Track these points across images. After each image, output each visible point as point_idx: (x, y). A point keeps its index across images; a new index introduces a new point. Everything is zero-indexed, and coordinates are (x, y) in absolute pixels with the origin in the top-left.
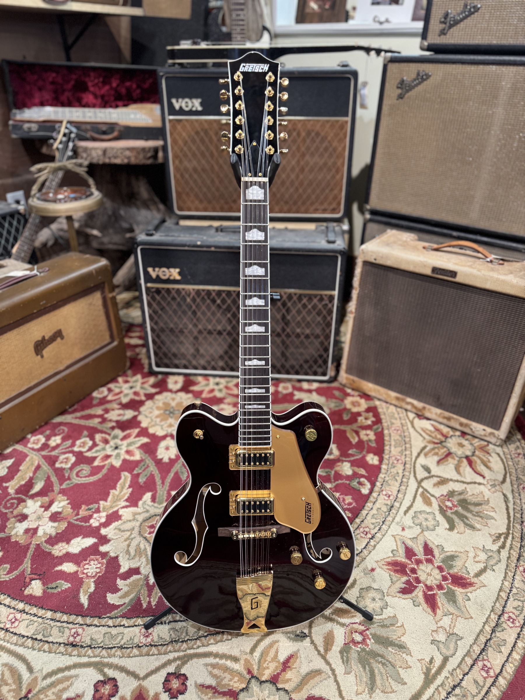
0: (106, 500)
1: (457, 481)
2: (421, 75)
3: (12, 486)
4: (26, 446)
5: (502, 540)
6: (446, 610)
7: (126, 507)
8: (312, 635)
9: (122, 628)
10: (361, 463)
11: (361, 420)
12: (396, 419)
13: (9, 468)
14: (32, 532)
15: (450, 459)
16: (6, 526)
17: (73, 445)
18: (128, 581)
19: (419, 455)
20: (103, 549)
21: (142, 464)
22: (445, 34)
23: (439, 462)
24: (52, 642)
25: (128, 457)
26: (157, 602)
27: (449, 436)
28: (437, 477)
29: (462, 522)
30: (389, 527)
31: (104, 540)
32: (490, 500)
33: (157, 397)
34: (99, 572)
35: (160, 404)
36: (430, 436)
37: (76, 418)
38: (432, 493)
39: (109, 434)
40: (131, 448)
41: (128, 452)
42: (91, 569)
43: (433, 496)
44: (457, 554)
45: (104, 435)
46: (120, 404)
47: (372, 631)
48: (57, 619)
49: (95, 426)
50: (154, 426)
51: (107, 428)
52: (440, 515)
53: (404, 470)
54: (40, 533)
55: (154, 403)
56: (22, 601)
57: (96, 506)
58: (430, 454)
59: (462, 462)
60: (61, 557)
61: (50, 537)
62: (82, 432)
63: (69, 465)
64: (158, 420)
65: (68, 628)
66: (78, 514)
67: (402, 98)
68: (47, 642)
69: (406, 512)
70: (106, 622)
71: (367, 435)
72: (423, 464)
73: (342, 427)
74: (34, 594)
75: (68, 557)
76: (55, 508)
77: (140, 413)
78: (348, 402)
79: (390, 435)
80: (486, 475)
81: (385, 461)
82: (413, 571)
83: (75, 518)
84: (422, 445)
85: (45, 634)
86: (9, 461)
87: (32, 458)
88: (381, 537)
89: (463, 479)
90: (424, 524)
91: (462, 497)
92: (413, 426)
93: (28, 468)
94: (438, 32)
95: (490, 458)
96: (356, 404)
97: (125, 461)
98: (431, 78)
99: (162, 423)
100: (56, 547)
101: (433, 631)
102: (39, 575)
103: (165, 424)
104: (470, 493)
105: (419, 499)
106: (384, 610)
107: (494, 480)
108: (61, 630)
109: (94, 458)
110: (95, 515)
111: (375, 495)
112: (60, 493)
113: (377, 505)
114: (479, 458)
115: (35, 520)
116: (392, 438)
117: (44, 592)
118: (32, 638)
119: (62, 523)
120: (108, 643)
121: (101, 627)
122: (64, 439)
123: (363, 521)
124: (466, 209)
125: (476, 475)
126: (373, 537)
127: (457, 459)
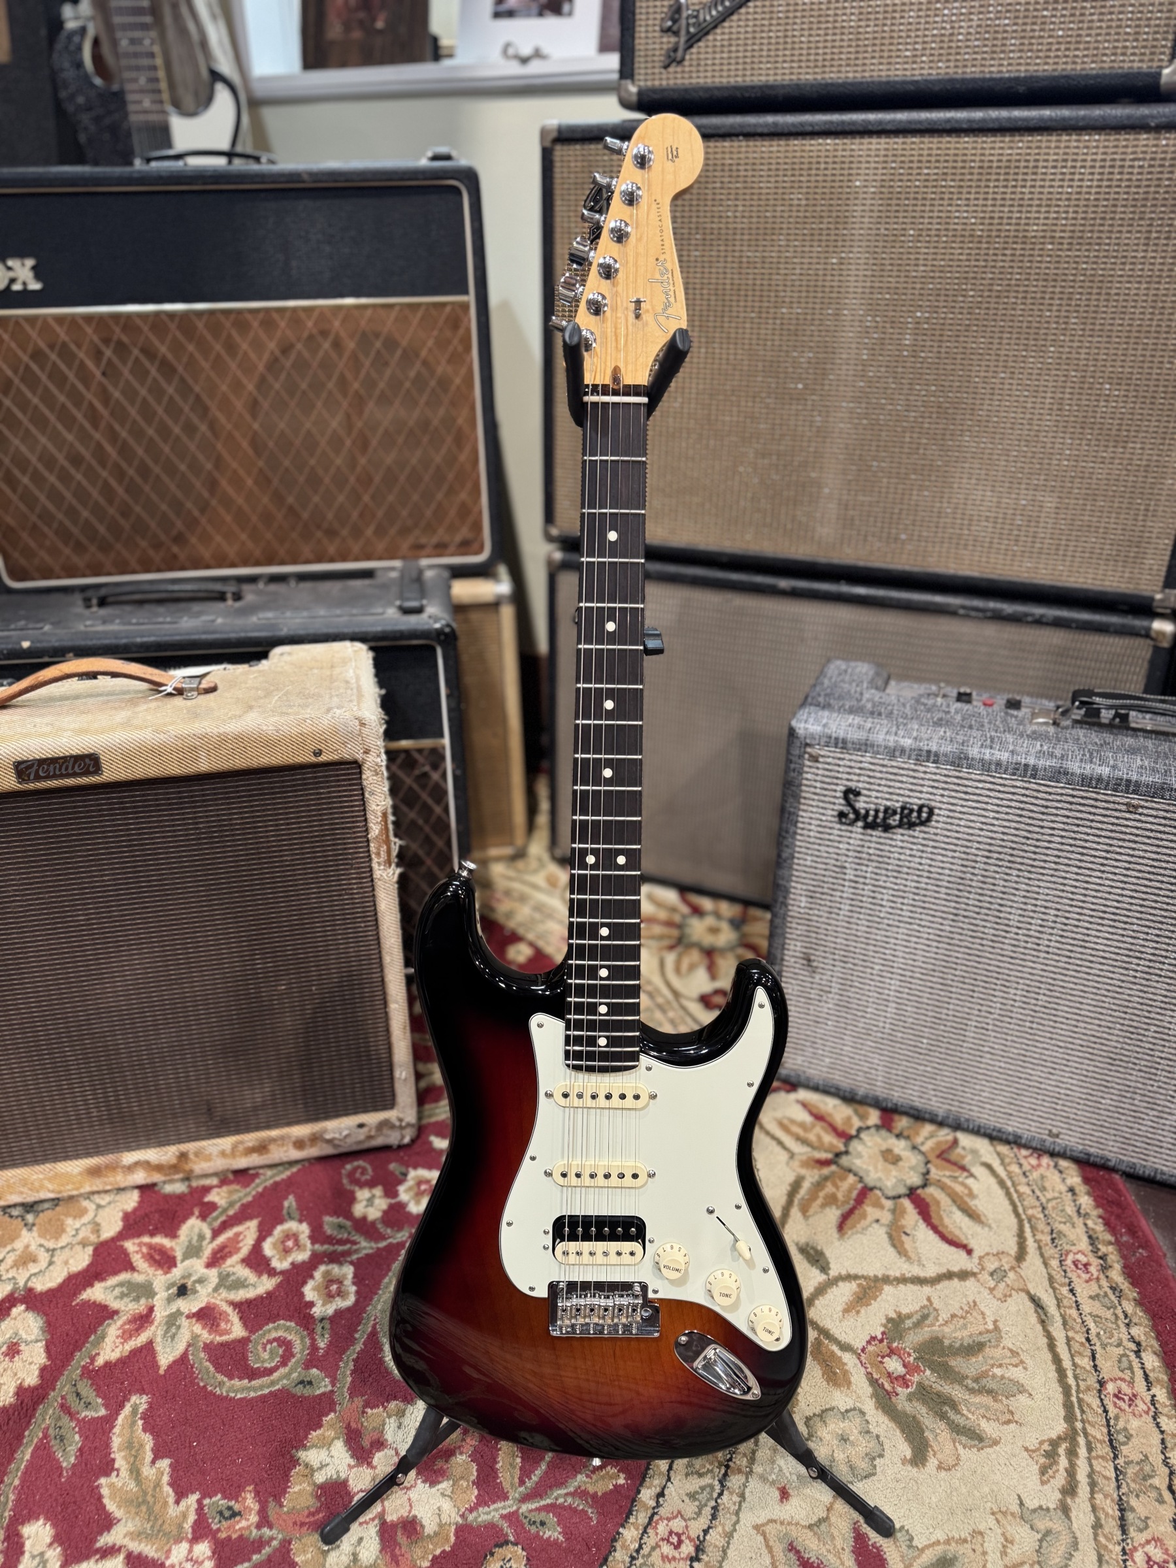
1: (903, 1280)
5: (1063, 1462)
15: (870, 1211)
23: (841, 1227)
27: (853, 1132)
28: (849, 1277)
29: (942, 1425)
30: (742, 1496)
32: (1000, 1324)
36: (805, 1142)
38: (842, 1337)
43: (846, 1347)
44: (953, 1547)
52: (880, 1414)
58: (815, 1205)
59: (903, 1212)
72: (803, 1241)
80: (973, 1244)
84: (791, 1178)
88: (723, 1543)
89: (916, 1271)
90: (840, 1457)
91: (925, 1333)
94: (659, 58)
95: (970, 1182)
104: (944, 1316)
107: (999, 1255)
114: (943, 1187)
123: (661, 1494)
124: (804, 519)
125: (945, 1247)
126: (699, 1549)
127: (888, 1204)
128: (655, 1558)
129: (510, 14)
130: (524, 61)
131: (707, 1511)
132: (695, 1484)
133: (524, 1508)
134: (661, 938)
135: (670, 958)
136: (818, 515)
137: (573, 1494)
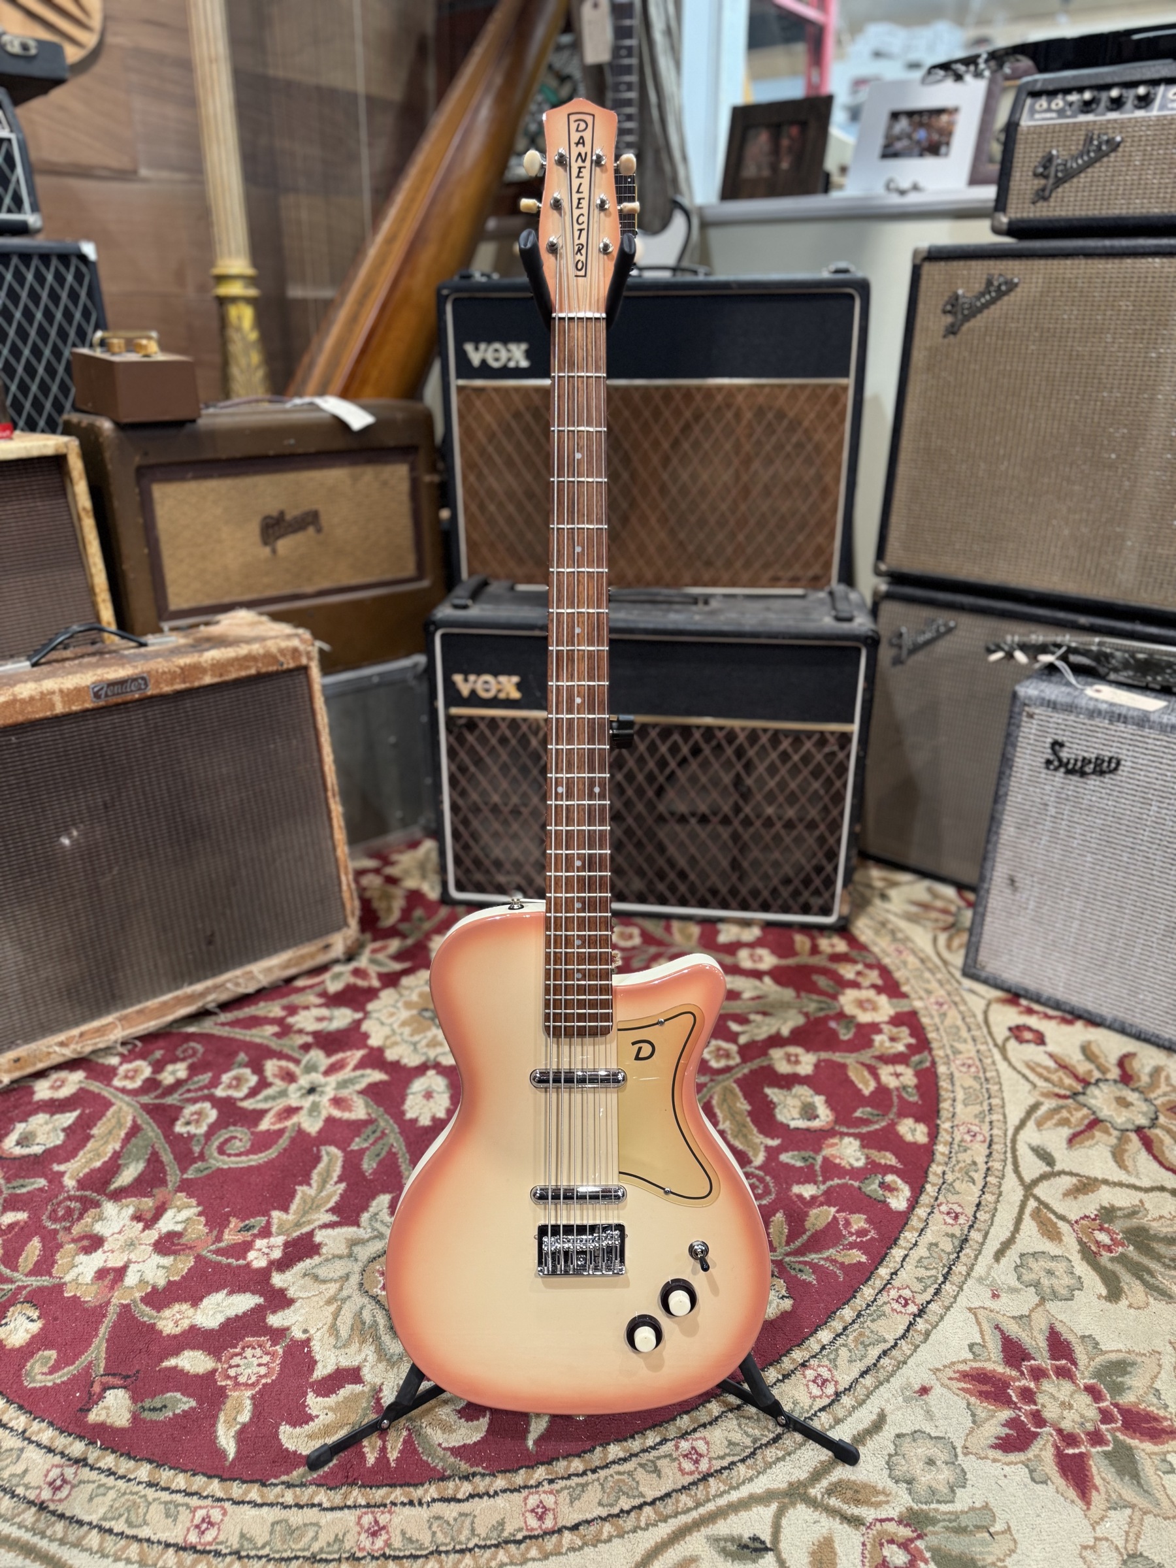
0: (285, 1209)
1: (1120, 1184)
2: (996, 283)
3: (72, 1172)
4: (109, 1084)
6: (1114, 1496)
7: (332, 1225)
8: (783, 1546)
9: (315, 1509)
10: (887, 1139)
11: (882, 1043)
12: (965, 1041)
13: (69, 1131)
14: (113, 1276)
15: (1098, 1134)
16: (54, 1262)
17: (215, 1083)
18: (332, 1400)
19: (1022, 1124)
20: (275, 1320)
21: (370, 1128)
22: (1046, 199)
23: (1071, 1140)
24: (148, 1540)
25: (337, 1113)
26: (401, 1452)
27: (1093, 1081)
28: (1071, 1174)
29: (1138, 1282)
30: (961, 1288)
31: (280, 1300)
33: (405, 981)
34: (265, 1376)
35: (414, 997)
36: (1047, 1080)
37: (223, 1024)
38: (1060, 1211)
39: (297, 1062)
40: (344, 1093)
41: (337, 1102)
42: (248, 1366)
43: (1062, 1218)
44: (1132, 1357)
45: (284, 1063)
46: (324, 994)
47: (932, 1540)
48: (162, 1484)
49: (265, 1042)
50: (395, 1044)
51: (292, 1048)
52: (1084, 1264)
53: (989, 1155)
54: (131, 1279)
55: (401, 995)
56: (81, 1437)
57: (263, 1220)
58: (1050, 1123)
59: (1128, 1140)
60: (175, 1337)
61: (154, 1288)
62: (236, 1053)
63: (203, 1129)
64: (407, 1030)
65: (187, 1506)
66: (219, 1239)
67: (954, 333)
68: (135, 1538)
69: (999, 1255)
70: (277, 1496)
71: (898, 1075)
72: (1035, 1143)
73: (838, 1057)
74: (109, 1421)
75: (195, 1338)
76: (168, 1223)
77: (367, 1015)
78: (848, 1000)
79: (951, 1077)
81: (944, 1136)
82: (1028, 1395)
83: (213, 1247)
84: (1031, 1101)
85: (133, 1518)
86: (68, 1115)
87: (120, 1109)
88: (941, 1311)
89: (1133, 1180)
90: (1045, 1282)
91: (1134, 1222)
92: (1005, 1058)
93: (110, 1132)
94: (1029, 196)
96: (866, 1005)
97: (330, 1120)
98: (1019, 289)
99: (416, 1038)
100: (167, 1313)
101: (1085, 1548)
102: (126, 1377)
103: (423, 1039)
104: (1153, 1214)
105: (1029, 1225)
106: (959, 1491)
108: (171, 1513)
109: (261, 1114)
110: (260, 1243)
111: (921, 1212)
112: (180, 1189)
113: (929, 1237)
114: (1169, 1130)
115: (122, 1249)
116: (957, 1083)
117: (135, 1418)
118: (101, 1529)
119: (183, 1258)
120: (279, 1546)
121: (265, 1509)
122: (193, 1070)
123: (895, 1273)
124: (1107, 567)
125: (1163, 1171)
126: (921, 1312)
127: (1116, 1133)
128: (887, 1309)
129: (896, 155)
130: (902, 193)
131: (932, 1291)
132: (922, 1272)
133: (787, 1259)
134: (936, 920)
135: (942, 938)
136: (1120, 563)
137: (826, 1259)
